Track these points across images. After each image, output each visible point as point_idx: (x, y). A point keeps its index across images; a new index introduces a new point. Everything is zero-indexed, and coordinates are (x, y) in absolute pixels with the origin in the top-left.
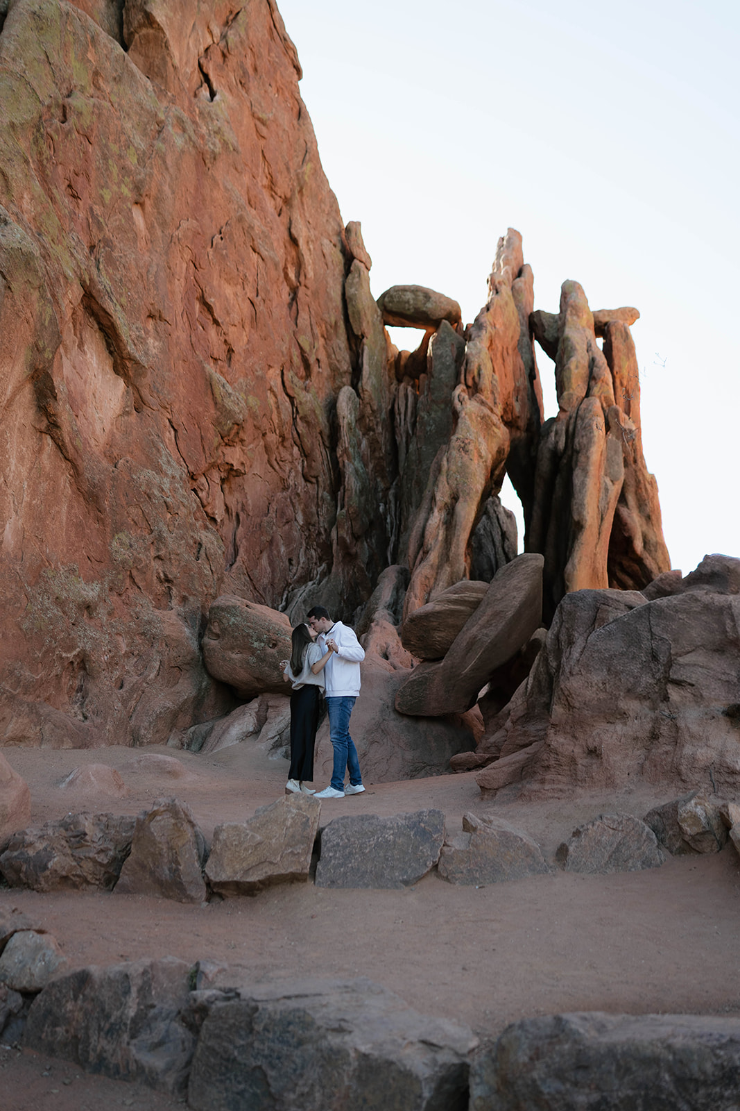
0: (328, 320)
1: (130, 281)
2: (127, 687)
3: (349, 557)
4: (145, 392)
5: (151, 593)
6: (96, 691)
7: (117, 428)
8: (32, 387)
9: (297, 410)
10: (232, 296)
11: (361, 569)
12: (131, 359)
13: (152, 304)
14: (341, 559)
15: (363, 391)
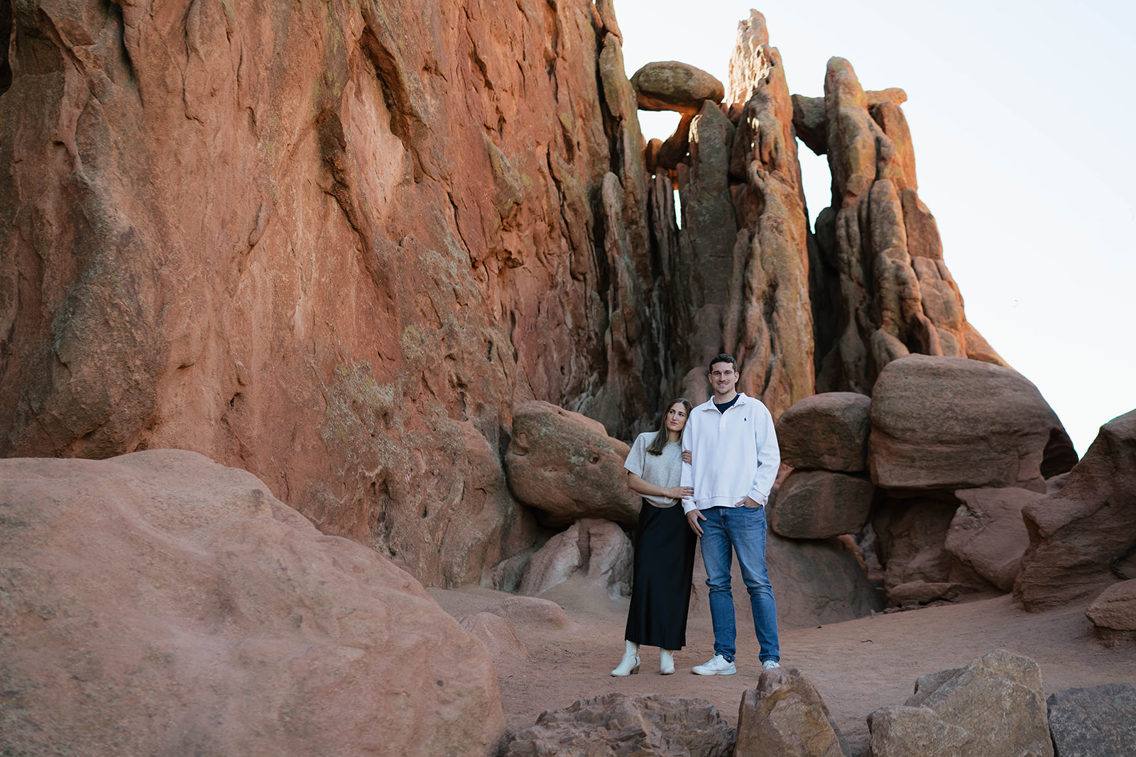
0: (586, 98)
1: (407, 22)
2: (432, 514)
3: (625, 364)
4: (425, 158)
5: (443, 399)
6: (402, 519)
7: (397, 199)
8: (317, 134)
9: (564, 196)
10: (502, 56)
11: (637, 379)
12: (413, 115)
13: (429, 53)
14: (616, 366)
15: (626, 178)
